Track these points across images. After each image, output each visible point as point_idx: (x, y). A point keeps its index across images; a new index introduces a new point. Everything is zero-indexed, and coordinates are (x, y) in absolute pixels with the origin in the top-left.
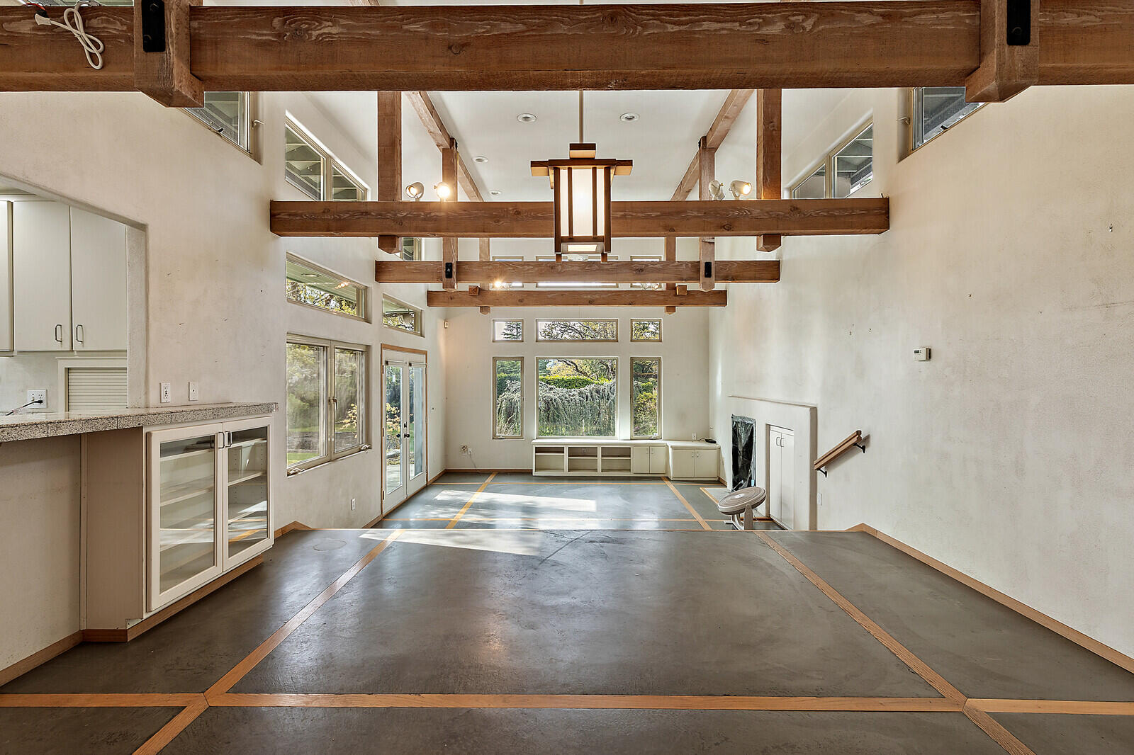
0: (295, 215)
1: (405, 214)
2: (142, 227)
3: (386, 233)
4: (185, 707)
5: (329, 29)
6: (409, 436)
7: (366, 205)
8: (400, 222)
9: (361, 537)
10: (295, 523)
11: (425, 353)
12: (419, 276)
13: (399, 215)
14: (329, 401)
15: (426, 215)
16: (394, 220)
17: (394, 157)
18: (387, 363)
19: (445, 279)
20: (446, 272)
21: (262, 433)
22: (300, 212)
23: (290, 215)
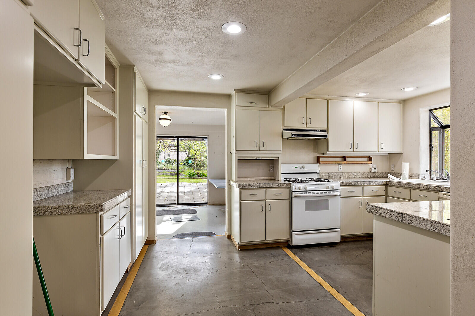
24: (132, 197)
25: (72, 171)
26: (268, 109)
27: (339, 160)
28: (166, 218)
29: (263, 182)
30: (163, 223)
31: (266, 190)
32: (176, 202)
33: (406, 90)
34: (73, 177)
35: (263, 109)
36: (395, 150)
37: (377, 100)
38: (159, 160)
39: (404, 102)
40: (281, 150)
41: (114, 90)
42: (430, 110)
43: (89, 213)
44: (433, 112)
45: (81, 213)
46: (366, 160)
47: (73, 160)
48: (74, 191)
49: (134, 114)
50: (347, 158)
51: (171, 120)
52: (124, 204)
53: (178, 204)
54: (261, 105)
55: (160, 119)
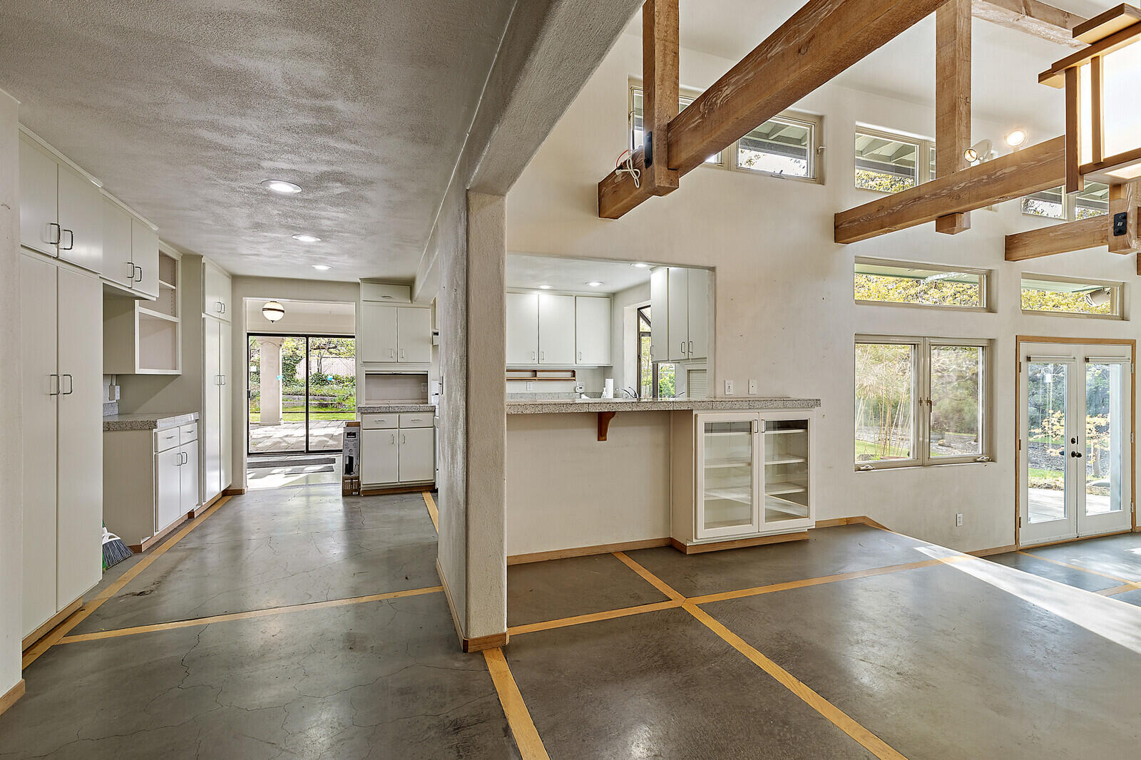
0: (854, 221)
1: (962, 185)
2: (713, 269)
3: (941, 213)
4: (671, 600)
5: (727, 91)
6: (1079, 455)
7: (919, 190)
8: (957, 197)
9: (917, 549)
10: (864, 517)
11: (1133, 343)
12: (1071, 242)
13: (955, 188)
14: (921, 401)
15: (989, 177)
16: (950, 196)
17: (954, 124)
18: (1029, 359)
19: (1112, 238)
20: (1115, 227)
21: (803, 424)
22: (858, 217)
23: (850, 222)
24: (201, 423)
25: (117, 389)
26: (411, 305)
27: (528, 375)
28: (276, 470)
29: (410, 405)
30: (269, 476)
31: (399, 416)
32: (304, 449)
33: (591, 284)
34: (118, 396)
35: (403, 305)
36: (603, 361)
37: (574, 294)
38: (297, 375)
39: (612, 297)
40: (431, 361)
41: (174, 288)
42: (639, 309)
43: (141, 429)
44: (642, 310)
45: (132, 429)
46: (569, 374)
47: (117, 375)
48: (119, 414)
49: (203, 315)
50: (538, 373)
51: (283, 311)
52: (189, 428)
53: (308, 452)
54: (400, 299)
55: (264, 309)
